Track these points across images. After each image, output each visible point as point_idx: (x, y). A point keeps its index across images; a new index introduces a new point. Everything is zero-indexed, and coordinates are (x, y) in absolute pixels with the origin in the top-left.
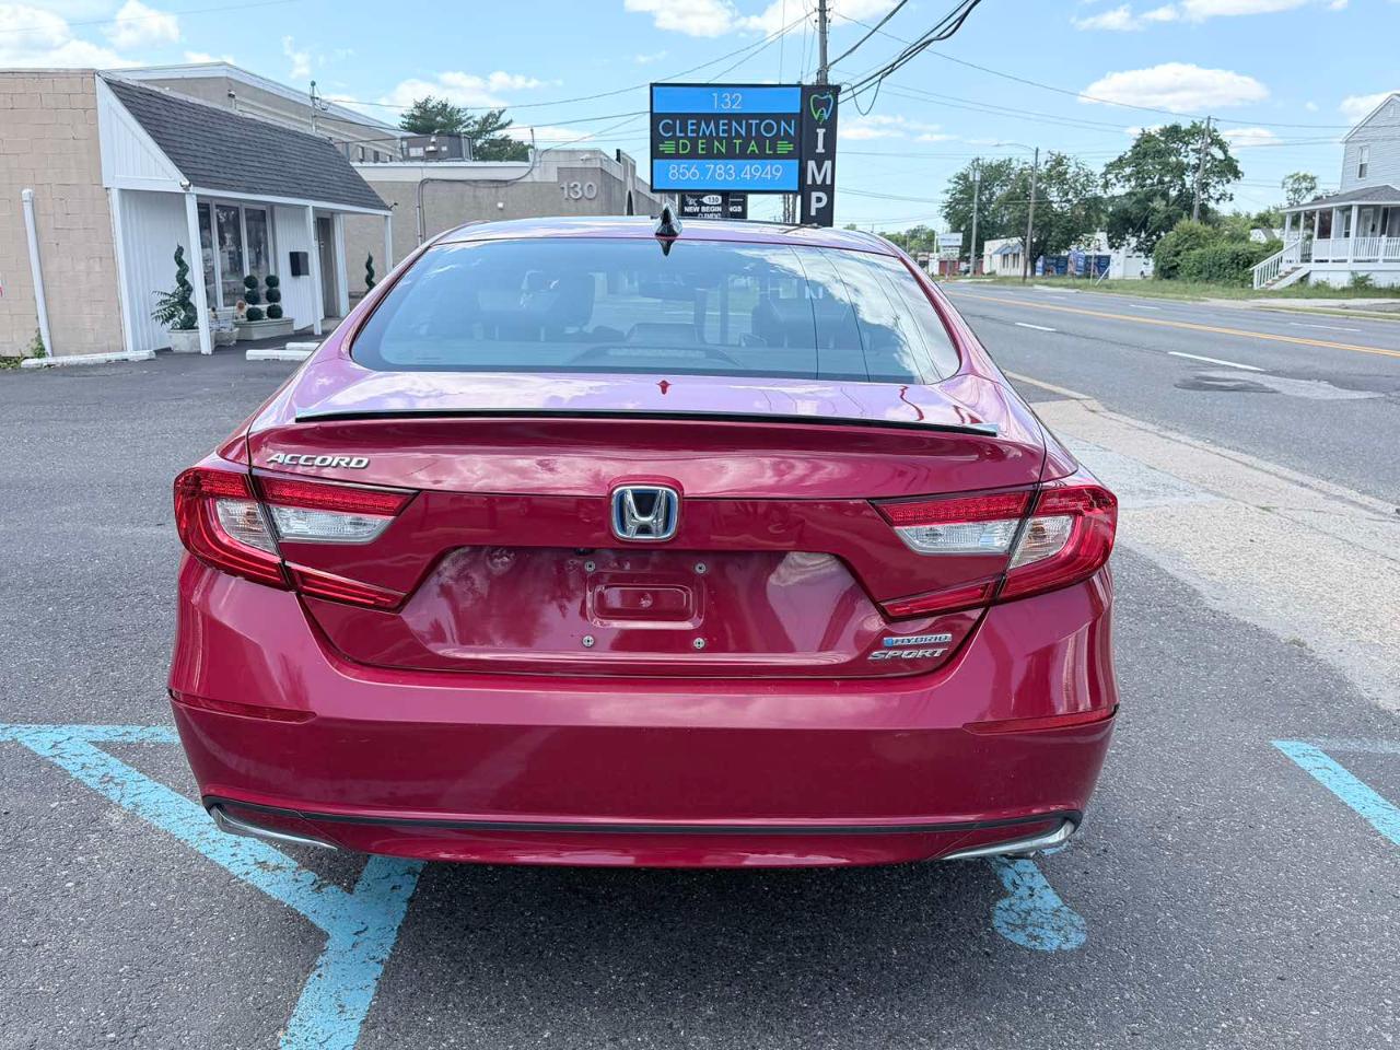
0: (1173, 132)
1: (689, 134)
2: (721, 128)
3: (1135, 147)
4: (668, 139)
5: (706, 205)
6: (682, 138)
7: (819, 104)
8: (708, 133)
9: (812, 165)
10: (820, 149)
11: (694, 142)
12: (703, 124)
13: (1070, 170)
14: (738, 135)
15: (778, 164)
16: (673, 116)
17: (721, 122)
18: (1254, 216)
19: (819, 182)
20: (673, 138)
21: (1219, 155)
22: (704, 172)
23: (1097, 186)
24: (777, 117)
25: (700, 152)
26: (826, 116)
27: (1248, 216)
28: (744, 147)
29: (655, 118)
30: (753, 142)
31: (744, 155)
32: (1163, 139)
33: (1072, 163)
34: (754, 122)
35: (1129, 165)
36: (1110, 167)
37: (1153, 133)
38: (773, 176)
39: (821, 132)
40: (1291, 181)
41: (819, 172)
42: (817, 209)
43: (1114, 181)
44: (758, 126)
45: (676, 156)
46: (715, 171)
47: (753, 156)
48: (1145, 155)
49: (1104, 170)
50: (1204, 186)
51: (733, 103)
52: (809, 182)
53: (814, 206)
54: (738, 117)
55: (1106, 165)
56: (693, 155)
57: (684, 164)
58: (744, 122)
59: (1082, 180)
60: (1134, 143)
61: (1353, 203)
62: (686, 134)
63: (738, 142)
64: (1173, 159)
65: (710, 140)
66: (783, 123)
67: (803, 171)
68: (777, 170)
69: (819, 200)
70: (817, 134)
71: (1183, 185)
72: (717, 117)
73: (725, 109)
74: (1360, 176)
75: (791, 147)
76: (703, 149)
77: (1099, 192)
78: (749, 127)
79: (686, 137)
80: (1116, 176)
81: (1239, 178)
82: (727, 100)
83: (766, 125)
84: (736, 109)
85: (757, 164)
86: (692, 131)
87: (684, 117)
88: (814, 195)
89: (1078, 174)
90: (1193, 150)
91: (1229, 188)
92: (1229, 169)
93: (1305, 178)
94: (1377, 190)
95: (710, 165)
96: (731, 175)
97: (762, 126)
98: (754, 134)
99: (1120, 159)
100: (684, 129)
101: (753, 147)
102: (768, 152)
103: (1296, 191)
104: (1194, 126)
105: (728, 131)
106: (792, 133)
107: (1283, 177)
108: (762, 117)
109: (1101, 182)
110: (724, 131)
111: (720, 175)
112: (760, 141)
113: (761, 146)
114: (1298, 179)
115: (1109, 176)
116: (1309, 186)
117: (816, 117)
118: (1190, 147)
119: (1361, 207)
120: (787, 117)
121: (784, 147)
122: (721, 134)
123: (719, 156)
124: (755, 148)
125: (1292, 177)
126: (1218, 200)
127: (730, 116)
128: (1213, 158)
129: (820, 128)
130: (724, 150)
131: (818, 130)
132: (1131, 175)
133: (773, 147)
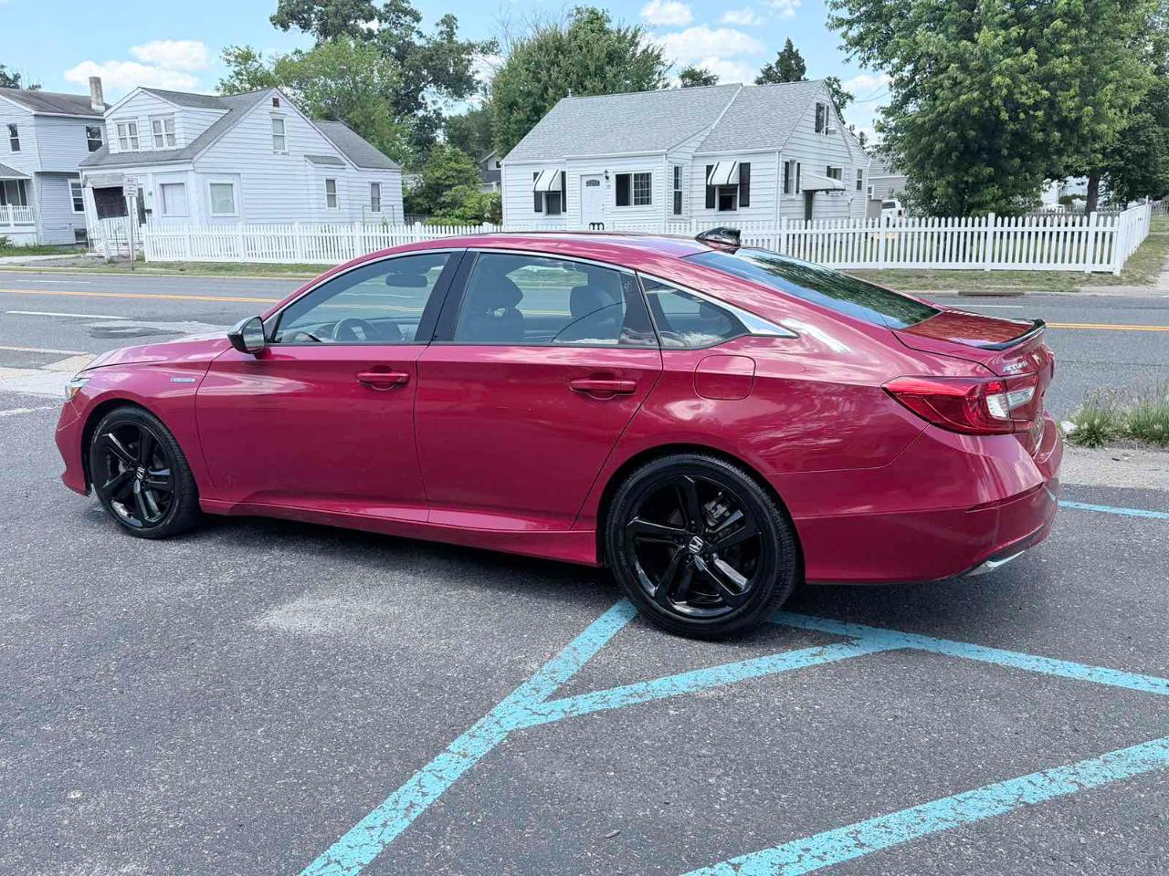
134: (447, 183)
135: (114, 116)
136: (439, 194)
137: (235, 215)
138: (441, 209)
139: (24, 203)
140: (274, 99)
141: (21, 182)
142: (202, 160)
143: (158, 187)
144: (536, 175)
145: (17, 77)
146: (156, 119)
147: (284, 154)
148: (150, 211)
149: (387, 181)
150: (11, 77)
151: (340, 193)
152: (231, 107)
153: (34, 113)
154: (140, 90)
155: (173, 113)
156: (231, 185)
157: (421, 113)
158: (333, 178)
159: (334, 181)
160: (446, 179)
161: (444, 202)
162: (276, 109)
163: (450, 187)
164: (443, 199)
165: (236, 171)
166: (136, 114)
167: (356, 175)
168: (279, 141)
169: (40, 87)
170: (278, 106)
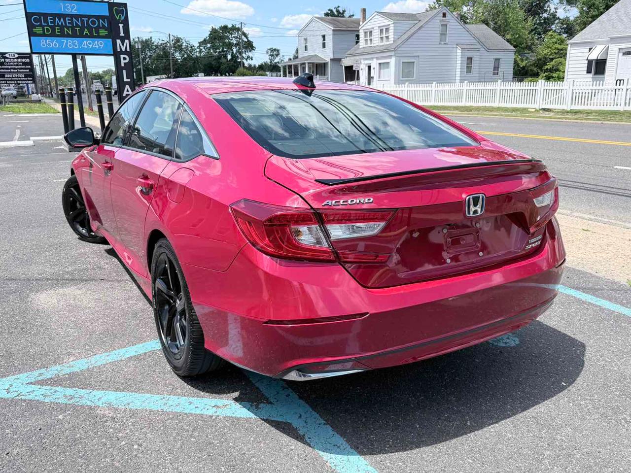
0: (225, 28)
1: (50, 24)
2: (67, 21)
3: (210, 35)
4: (38, 26)
5: (8, 58)
6: (45, 26)
7: (118, 12)
8: (60, 24)
9: (118, 41)
10: (122, 34)
11: (53, 28)
12: (57, 19)
13: (184, 44)
14: (77, 26)
15: (101, 41)
16: (39, 14)
17: (67, 18)
18: (257, 66)
19: (123, 49)
20: (41, 25)
21: (245, 40)
22: (61, 43)
23: (197, 52)
24: (98, 17)
25: (57, 33)
26: (123, 18)
27: (255, 66)
28: (82, 31)
29: (28, 16)
30: (86, 30)
31: (82, 36)
32: (221, 31)
33: (184, 41)
34: (85, 19)
35: (209, 43)
36: (201, 43)
37: (217, 29)
38: (99, 47)
39: (121, 26)
40: (270, 51)
41: (123, 45)
42: (124, 63)
43: (203, 50)
44: (87, 21)
45: (44, 35)
46: (67, 43)
47: (86, 36)
48: (215, 39)
49: (198, 45)
50: (240, 53)
51: (72, 8)
52: (119, 50)
53: (123, 62)
54: (77, 16)
55: (199, 43)
56: (53, 35)
57: (49, 40)
58: (79, 19)
59: (189, 49)
60: (209, 33)
61: (306, 62)
62: (48, 23)
63: (78, 29)
64: (227, 41)
65: (62, 28)
66: (100, 20)
67: (114, 45)
68: (101, 44)
69: (125, 59)
70: (119, 26)
71: (233, 53)
72: (64, 16)
73: (68, 12)
74: (305, 50)
75: (106, 33)
76: (58, 32)
77: (198, 54)
78: (83, 22)
79: (48, 25)
80: (204, 48)
81: (254, 50)
82: (69, 7)
83: (92, 20)
84: (74, 12)
85: (90, 40)
86: (51, 22)
87: (46, 15)
88: (122, 56)
89: (187, 46)
90: (234, 37)
91: (250, 54)
92: (250, 46)
93: (275, 50)
94: (313, 56)
95: (64, 40)
96: (76, 46)
97: (90, 21)
98: (86, 25)
99: (205, 40)
100: (46, 21)
101: (86, 31)
102: (94, 34)
103: (272, 56)
104: (233, 26)
105: (72, 23)
106: (106, 25)
107: (266, 50)
108: (89, 17)
109: (198, 50)
110: (69, 23)
111: (70, 45)
112: (90, 29)
113: (91, 32)
114: (273, 50)
115: (201, 48)
116: (277, 53)
117: (118, 18)
118: (233, 35)
119: (309, 63)
120: (103, 18)
121: (103, 32)
122: (68, 25)
123: (68, 36)
124: (88, 32)
125: (270, 49)
126: (247, 59)
127: (72, 16)
128: (243, 41)
129: (121, 23)
130: (70, 33)
131: (120, 25)
132: (210, 47)
133: (97, 32)
134: (551, 57)
135: (363, 28)
136: (545, 64)
137: (414, 78)
138: (544, 73)
139: (325, 75)
140: (443, 13)
141: (325, 64)
142: (400, 49)
143: (378, 65)
144: (590, 49)
145: (344, 11)
146: (382, 28)
147: (445, 44)
148: (373, 78)
149: (505, 57)
150: (341, 12)
151: (475, 65)
152: (420, 19)
153: (333, 29)
154: (376, 13)
155: (389, 25)
156: (414, 62)
157: (545, 15)
158: (471, 56)
159: (472, 58)
160: (551, 55)
161: (547, 69)
162: (444, 18)
163: (552, 59)
164: (546, 67)
165: (417, 55)
166: (373, 26)
167: (487, 54)
168: (443, 37)
169: (353, 15)
170: (445, 17)
